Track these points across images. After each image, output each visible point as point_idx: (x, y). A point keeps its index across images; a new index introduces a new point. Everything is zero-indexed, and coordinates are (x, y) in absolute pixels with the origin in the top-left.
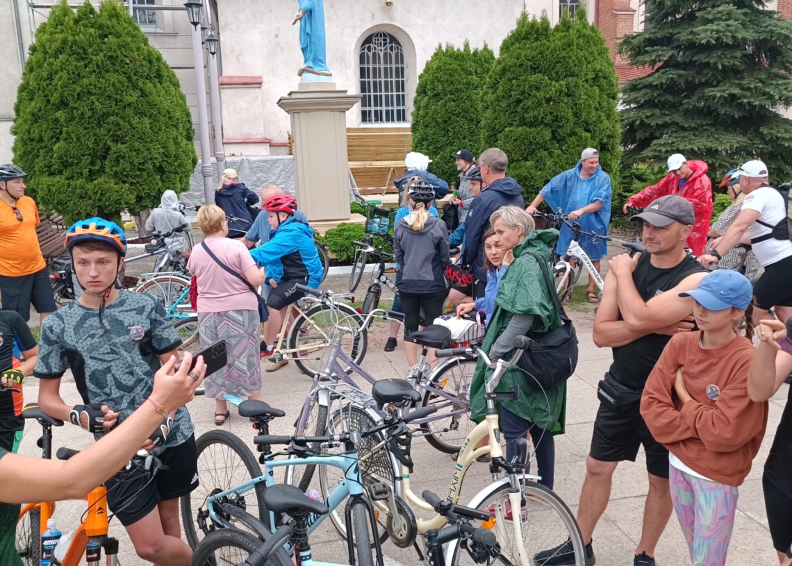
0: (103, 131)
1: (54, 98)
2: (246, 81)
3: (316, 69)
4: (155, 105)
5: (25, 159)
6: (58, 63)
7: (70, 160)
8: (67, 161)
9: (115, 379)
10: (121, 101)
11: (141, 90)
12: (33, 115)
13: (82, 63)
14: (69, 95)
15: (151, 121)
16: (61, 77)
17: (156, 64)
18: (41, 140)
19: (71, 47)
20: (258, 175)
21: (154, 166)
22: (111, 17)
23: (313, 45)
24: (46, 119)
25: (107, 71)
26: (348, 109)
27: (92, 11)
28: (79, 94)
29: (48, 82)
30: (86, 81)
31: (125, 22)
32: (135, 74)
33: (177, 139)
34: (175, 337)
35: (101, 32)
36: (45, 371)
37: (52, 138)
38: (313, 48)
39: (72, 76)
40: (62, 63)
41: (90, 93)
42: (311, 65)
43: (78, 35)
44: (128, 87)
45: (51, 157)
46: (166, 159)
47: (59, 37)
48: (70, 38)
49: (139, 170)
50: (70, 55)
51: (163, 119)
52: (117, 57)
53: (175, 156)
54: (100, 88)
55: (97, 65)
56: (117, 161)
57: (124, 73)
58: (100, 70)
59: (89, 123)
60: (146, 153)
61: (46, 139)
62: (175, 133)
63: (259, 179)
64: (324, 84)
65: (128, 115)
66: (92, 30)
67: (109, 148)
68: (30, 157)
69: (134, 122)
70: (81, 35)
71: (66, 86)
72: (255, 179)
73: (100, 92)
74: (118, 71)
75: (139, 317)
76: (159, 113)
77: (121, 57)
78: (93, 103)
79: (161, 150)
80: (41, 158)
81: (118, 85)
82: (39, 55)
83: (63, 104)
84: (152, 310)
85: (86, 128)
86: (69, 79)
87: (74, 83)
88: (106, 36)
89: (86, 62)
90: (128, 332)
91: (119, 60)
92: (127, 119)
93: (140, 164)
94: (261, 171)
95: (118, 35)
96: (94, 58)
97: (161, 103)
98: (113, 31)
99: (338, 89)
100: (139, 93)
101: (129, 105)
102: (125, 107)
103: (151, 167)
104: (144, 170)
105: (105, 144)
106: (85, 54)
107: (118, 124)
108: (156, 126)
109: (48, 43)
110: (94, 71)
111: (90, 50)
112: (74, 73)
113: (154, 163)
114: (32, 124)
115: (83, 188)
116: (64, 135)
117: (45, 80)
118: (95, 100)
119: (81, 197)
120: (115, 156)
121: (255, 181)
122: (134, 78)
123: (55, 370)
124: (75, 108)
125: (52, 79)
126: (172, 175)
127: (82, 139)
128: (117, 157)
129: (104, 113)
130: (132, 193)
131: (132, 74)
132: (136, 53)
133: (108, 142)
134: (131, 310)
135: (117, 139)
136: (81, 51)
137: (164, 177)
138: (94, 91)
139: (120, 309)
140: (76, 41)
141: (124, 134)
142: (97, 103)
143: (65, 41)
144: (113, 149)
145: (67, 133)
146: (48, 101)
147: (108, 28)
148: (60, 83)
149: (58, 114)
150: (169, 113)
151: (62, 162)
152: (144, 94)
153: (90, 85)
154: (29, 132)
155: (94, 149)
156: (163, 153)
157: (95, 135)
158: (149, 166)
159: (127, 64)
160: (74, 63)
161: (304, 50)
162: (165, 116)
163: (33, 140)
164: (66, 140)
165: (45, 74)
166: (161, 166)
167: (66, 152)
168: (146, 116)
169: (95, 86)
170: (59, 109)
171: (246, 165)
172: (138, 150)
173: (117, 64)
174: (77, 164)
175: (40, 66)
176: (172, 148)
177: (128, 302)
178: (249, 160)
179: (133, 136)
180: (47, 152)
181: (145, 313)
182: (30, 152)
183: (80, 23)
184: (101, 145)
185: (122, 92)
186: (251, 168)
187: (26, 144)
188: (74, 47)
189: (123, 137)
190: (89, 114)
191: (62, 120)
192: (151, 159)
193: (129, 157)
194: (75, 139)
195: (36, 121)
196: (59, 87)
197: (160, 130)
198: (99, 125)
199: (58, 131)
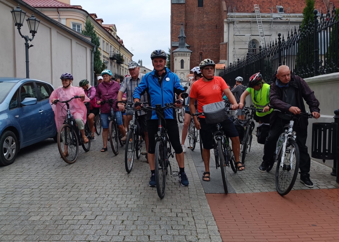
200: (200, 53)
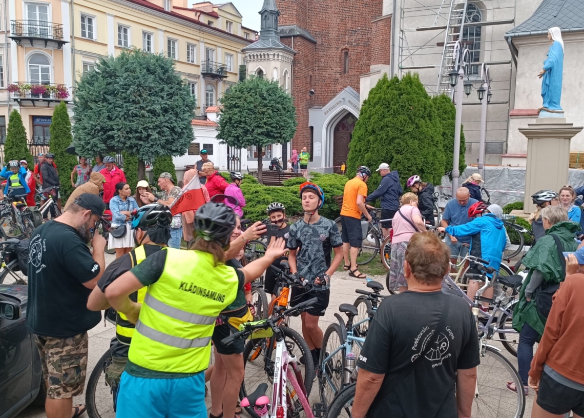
0: (391, 147)
1: (370, 129)
2: (530, 113)
3: (551, 109)
4: (424, 133)
5: (352, 161)
6: (374, 110)
7: (372, 163)
8: (370, 163)
9: (309, 255)
10: (403, 130)
11: (416, 124)
12: (359, 138)
13: (387, 110)
14: (377, 127)
15: (419, 142)
16: (375, 118)
17: (428, 109)
18: (360, 151)
19: (383, 101)
20: (514, 180)
21: (417, 169)
22: (407, 83)
23: (549, 92)
24: (364, 140)
25: (399, 114)
26: (572, 137)
27: (398, 81)
28: (382, 127)
29: (368, 120)
30: (386, 120)
31: (415, 86)
32: (414, 115)
33: (435, 153)
34: (340, 242)
35: (400, 92)
36: (290, 247)
37: (365, 150)
38: (550, 95)
39: (380, 117)
40: (377, 110)
41: (387, 126)
42: (547, 105)
43: (387, 94)
44: (409, 122)
45: (363, 161)
46: (425, 165)
47: (378, 95)
48: (383, 96)
49: (408, 170)
50: (381, 106)
51: (427, 141)
52: (406, 106)
53: (432, 163)
54: (393, 123)
55: (394, 110)
56: (396, 164)
57: (408, 115)
58: (396, 113)
59: (384, 143)
60: (413, 160)
61: (362, 151)
62: (434, 149)
63: (514, 183)
64: (555, 119)
65: (406, 138)
66: (395, 92)
67: (393, 157)
68: (354, 160)
69: (409, 143)
70: (389, 94)
71: (376, 123)
72: (511, 183)
73: (393, 125)
74: (404, 114)
75: (325, 231)
76: (425, 137)
77: (408, 106)
78: (388, 131)
79: (423, 160)
80: (359, 161)
81: (403, 121)
82: (367, 106)
83: (374, 132)
84: (331, 229)
85: (383, 146)
86: (379, 118)
87: (381, 120)
88: (402, 94)
89: (389, 109)
90: (319, 236)
91: (406, 108)
92: (405, 141)
93: (409, 167)
94: (517, 178)
95: (408, 94)
96: (393, 107)
97: (427, 131)
98: (406, 91)
99: (567, 123)
100: (415, 126)
101: (408, 133)
102: (405, 134)
103: (415, 169)
104: (411, 171)
105: (391, 155)
106: (389, 105)
107: (400, 144)
108: (422, 145)
109: (372, 99)
110: (392, 114)
111: (392, 103)
112: (381, 115)
113: (417, 167)
114: (357, 143)
115: (376, 178)
116: (371, 149)
117: (367, 119)
118: (389, 130)
119: (374, 183)
120: (395, 161)
121: (511, 184)
122: (413, 118)
123: (294, 247)
124: (379, 134)
125: (370, 119)
126: (428, 175)
127: (380, 152)
128: (397, 162)
129: (393, 137)
130: (402, 184)
131: (412, 115)
132: (416, 103)
133: (393, 154)
134: (323, 227)
135: (398, 152)
136: (387, 103)
137: (423, 176)
138: (390, 125)
139: (318, 226)
140: (385, 98)
141: (402, 149)
142: (390, 132)
143: (380, 98)
144: (395, 157)
145: (373, 148)
146: (367, 130)
147: (404, 90)
148: (373, 121)
149: (370, 138)
150: (432, 137)
151: (368, 164)
152: (418, 127)
153: (389, 121)
154: (355, 147)
155: (385, 157)
156: (424, 161)
157: (387, 149)
158: (414, 168)
159: (411, 109)
160: (383, 110)
161: (543, 95)
162: (429, 139)
163: (356, 151)
164: (371, 151)
165: (367, 116)
166: (422, 169)
167: (371, 158)
168: (417, 139)
169: (391, 122)
170: (371, 135)
171: (506, 172)
172: (409, 159)
173: (405, 110)
174: (375, 165)
175: (366, 112)
176: (430, 159)
177: (322, 223)
178: (508, 170)
179: (407, 150)
180: (362, 158)
181: (328, 230)
182: (354, 158)
183: (390, 88)
184: (389, 155)
185: (405, 125)
186: (509, 175)
187: (353, 153)
188: (384, 101)
189: (401, 151)
190: (385, 137)
191: (371, 141)
192: (416, 164)
193: (403, 163)
194: (376, 151)
195: (360, 141)
196: (372, 123)
197: (424, 147)
198: (390, 144)
199: (368, 147)
200: (342, 50)
